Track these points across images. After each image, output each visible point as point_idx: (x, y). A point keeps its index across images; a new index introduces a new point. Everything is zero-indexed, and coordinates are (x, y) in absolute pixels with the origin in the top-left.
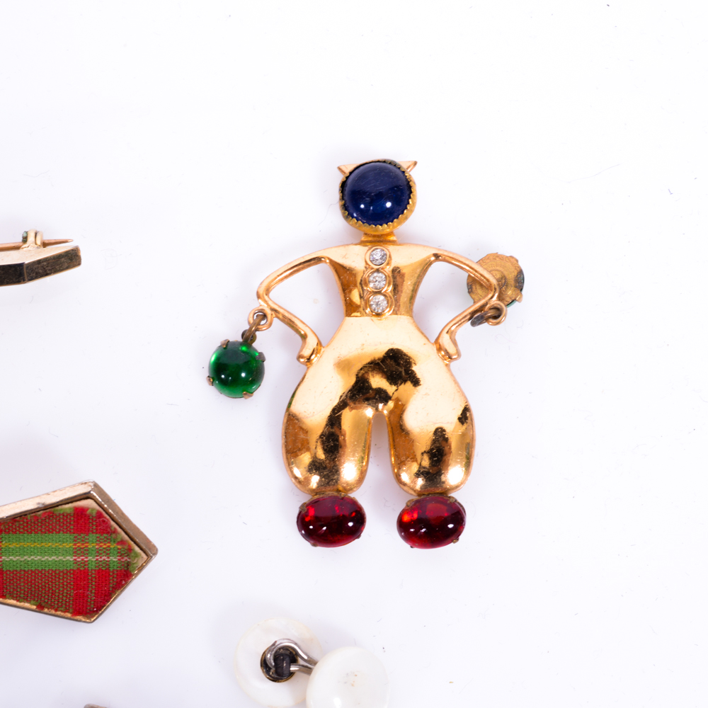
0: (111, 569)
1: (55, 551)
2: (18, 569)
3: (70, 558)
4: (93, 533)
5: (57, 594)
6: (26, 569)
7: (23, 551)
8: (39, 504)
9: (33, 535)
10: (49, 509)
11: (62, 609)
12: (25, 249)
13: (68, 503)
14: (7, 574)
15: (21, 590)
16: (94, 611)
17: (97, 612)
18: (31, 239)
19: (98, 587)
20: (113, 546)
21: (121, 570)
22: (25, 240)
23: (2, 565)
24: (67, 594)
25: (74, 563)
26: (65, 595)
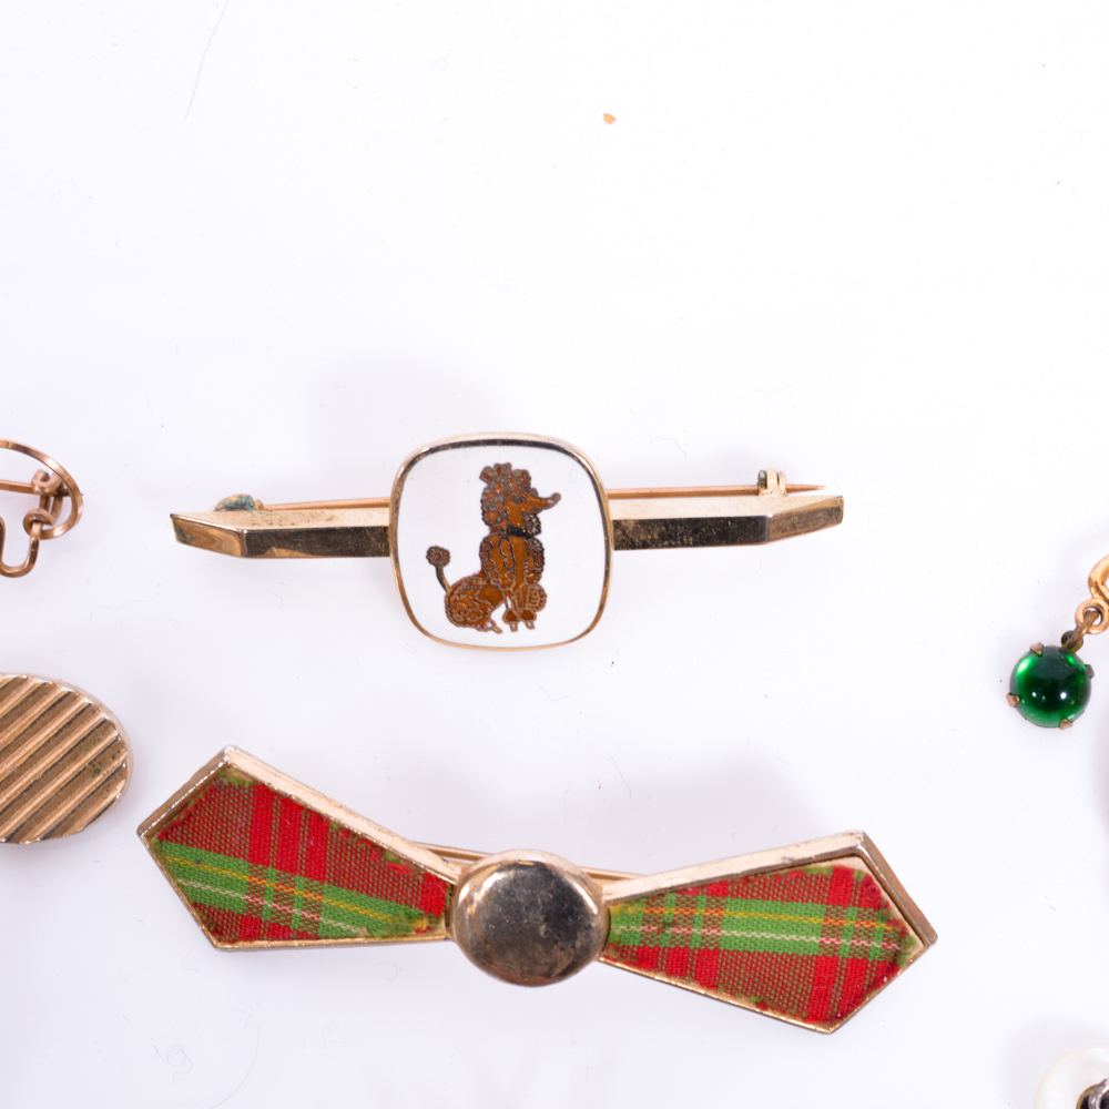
0: (870, 960)
1: (797, 928)
2: (741, 950)
3: (816, 940)
4: (854, 905)
5: (788, 990)
6: (752, 951)
7: (749, 925)
8: (784, 858)
9: (769, 902)
10: (797, 869)
11: (793, 1011)
12: (766, 496)
13: (825, 860)
14: (724, 955)
15: (739, 978)
16: (837, 1018)
17: (841, 1018)
18: (771, 481)
19: (847, 983)
20: (881, 926)
21: (884, 962)
22: (763, 483)
23: (717, 942)
24: (803, 990)
25: (820, 947)
26: (799, 991)
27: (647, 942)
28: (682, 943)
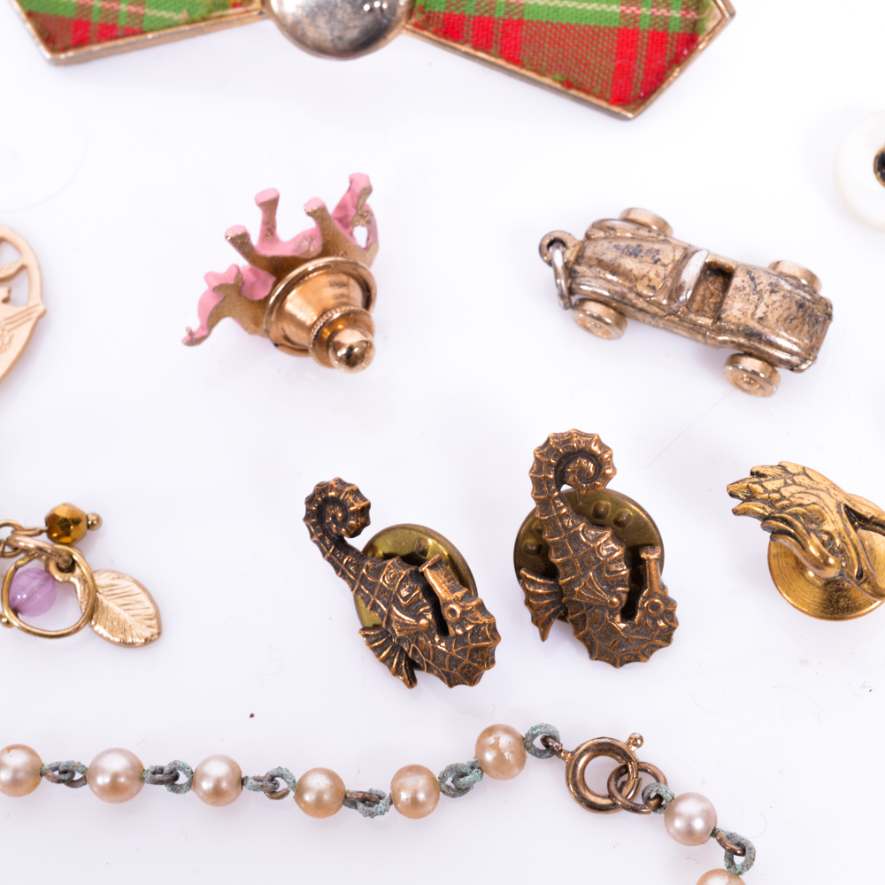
0: (670, 31)
2: (544, 20)
3: (616, 8)
5: (592, 67)
6: (555, 21)
14: (527, 26)
15: (544, 55)
16: (640, 98)
17: (644, 98)
19: (649, 60)
21: (684, 34)
23: (522, 11)
24: (606, 68)
25: (622, 17)
26: (603, 68)
27: (453, 8)
28: (487, 11)
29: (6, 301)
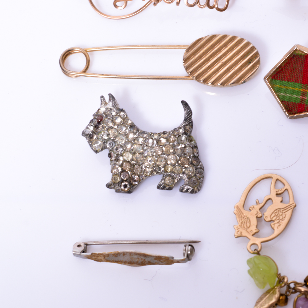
29: (281, 202)
